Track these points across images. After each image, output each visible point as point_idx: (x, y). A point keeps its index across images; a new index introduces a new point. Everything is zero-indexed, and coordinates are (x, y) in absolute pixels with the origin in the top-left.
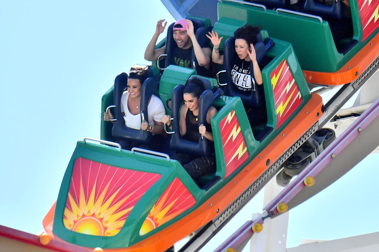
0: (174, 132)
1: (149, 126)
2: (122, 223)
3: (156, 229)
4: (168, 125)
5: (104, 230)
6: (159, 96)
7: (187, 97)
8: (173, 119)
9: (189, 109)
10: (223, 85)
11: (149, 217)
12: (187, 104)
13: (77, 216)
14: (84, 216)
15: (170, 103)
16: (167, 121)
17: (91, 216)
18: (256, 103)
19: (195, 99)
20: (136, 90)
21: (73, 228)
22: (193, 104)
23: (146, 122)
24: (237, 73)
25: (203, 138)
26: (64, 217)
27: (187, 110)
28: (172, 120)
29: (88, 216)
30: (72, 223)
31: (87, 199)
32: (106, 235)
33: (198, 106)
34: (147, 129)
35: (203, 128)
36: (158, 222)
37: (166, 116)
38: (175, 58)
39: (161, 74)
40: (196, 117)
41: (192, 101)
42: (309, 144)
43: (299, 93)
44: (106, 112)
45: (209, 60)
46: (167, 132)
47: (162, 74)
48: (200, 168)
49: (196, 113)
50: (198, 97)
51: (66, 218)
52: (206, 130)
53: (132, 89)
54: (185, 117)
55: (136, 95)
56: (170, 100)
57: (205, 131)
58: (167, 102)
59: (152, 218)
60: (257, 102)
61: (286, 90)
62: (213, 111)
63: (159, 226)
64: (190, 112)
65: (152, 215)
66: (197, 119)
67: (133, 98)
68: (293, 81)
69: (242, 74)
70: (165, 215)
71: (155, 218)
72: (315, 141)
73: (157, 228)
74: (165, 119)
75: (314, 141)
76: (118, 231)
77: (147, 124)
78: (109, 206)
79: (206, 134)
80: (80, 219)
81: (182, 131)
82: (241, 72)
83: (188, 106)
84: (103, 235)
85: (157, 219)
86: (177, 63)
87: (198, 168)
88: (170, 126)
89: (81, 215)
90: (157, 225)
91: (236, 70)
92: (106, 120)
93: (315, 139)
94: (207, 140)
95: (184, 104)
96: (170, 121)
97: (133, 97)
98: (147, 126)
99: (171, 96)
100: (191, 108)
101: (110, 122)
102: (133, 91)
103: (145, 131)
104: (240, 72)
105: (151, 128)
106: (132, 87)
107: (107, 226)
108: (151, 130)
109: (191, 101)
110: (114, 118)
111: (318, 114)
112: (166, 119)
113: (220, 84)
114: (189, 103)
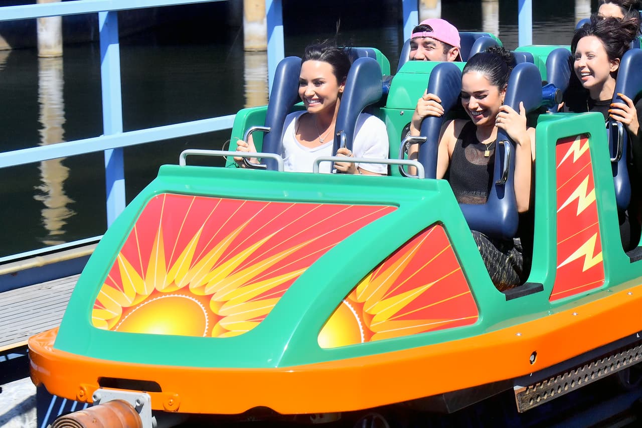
11: (351, 302)
14: (155, 292)
19: (494, 90)
29: (165, 294)
32: (214, 334)
40: (483, 147)
41: (486, 96)
44: (243, 139)
59: (360, 307)
65: (359, 299)
85: (372, 316)
106: (310, 84)
107: (221, 312)
109: (480, 96)
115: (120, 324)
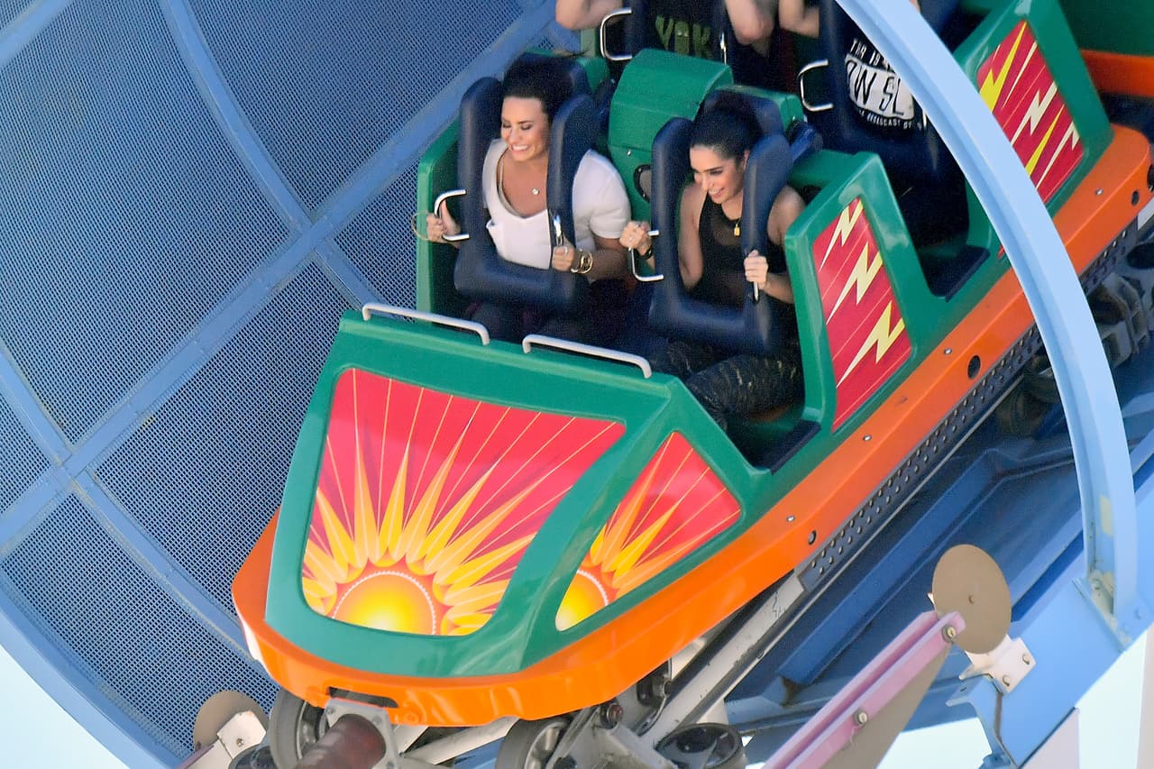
0: (661, 277)
1: (577, 255)
2: (497, 591)
3: (609, 606)
4: (643, 252)
5: (436, 614)
6: (607, 155)
7: (703, 157)
8: (656, 233)
9: (708, 197)
10: (820, 111)
11: (585, 569)
12: (701, 184)
13: (347, 567)
15: (645, 177)
16: (637, 242)
17: (391, 568)
18: (932, 167)
19: (729, 165)
20: (530, 135)
21: (334, 609)
22: (721, 180)
23: (569, 244)
24: (865, 67)
25: (756, 296)
26: (303, 571)
27: (704, 199)
28: (653, 237)
29: (382, 569)
30: (333, 591)
31: (379, 512)
32: (443, 633)
33: (741, 184)
34: (571, 267)
35: (757, 263)
36: (615, 584)
37: (633, 225)
38: (660, 21)
39: (613, 81)
40: (732, 224)
41: (720, 172)
42: (1106, 297)
43: (1072, 128)
44: (433, 211)
45: (771, 23)
46: (637, 277)
47: (617, 80)
48: (750, 384)
49: (733, 211)
50: (739, 159)
51: (311, 575)
52: (768, 271)
53: (517, 132)
54: (698, 226)
55: (532, 152)
56: (645, 167)
57: (765, 273)
58: (637, 175)
59: (596, 570)
60: (935, 167)
61: (1029, 121)
62: (789, 203)
63: (619, 595)
64: (711, 209)
65: (595, 561)
66: (737, 231)
67: (520, 162)
68: (1053, 90)
69: (879, 72)
70: (639, 560)
71: (605, 569)
72: (1127, 284)
73: (614, 603)
74: (631, 236)
75: (1124, 286)
76: (487, 618)
77: (572, 250)
78: (454, 534)
79: (769, 285)
80: (358, 579)
81: (688, 272)
82: (875, 64)
83: (705, 187)
84: (433, 633)
85: (611, 574)
86: (665, 38)
87: (745, 382)
88: (647, 255)
89: (361, 565)
90: (611, 592)
91: (858, 57)
92: (435, 239)
93: (1127, 279)
94: (773, 302)
95: (693, 179)
96: (647, 239)
97: (521, 157)
98: (570, 258)
99: (649, 154)
100: (718, 195)
101: (448, 245)
102: (521, 138)
103: (567, 272)
104: (872, 65)
105: (586, 260)
106: (515, 126)
107: (446, 600)
108: (585, 269)
109: (714, 172)
110: (459, 230)
111: (1136, 196)
112: (633, 233)
113: (808, 107)
114: (708, 178)
115: (338, 608)
